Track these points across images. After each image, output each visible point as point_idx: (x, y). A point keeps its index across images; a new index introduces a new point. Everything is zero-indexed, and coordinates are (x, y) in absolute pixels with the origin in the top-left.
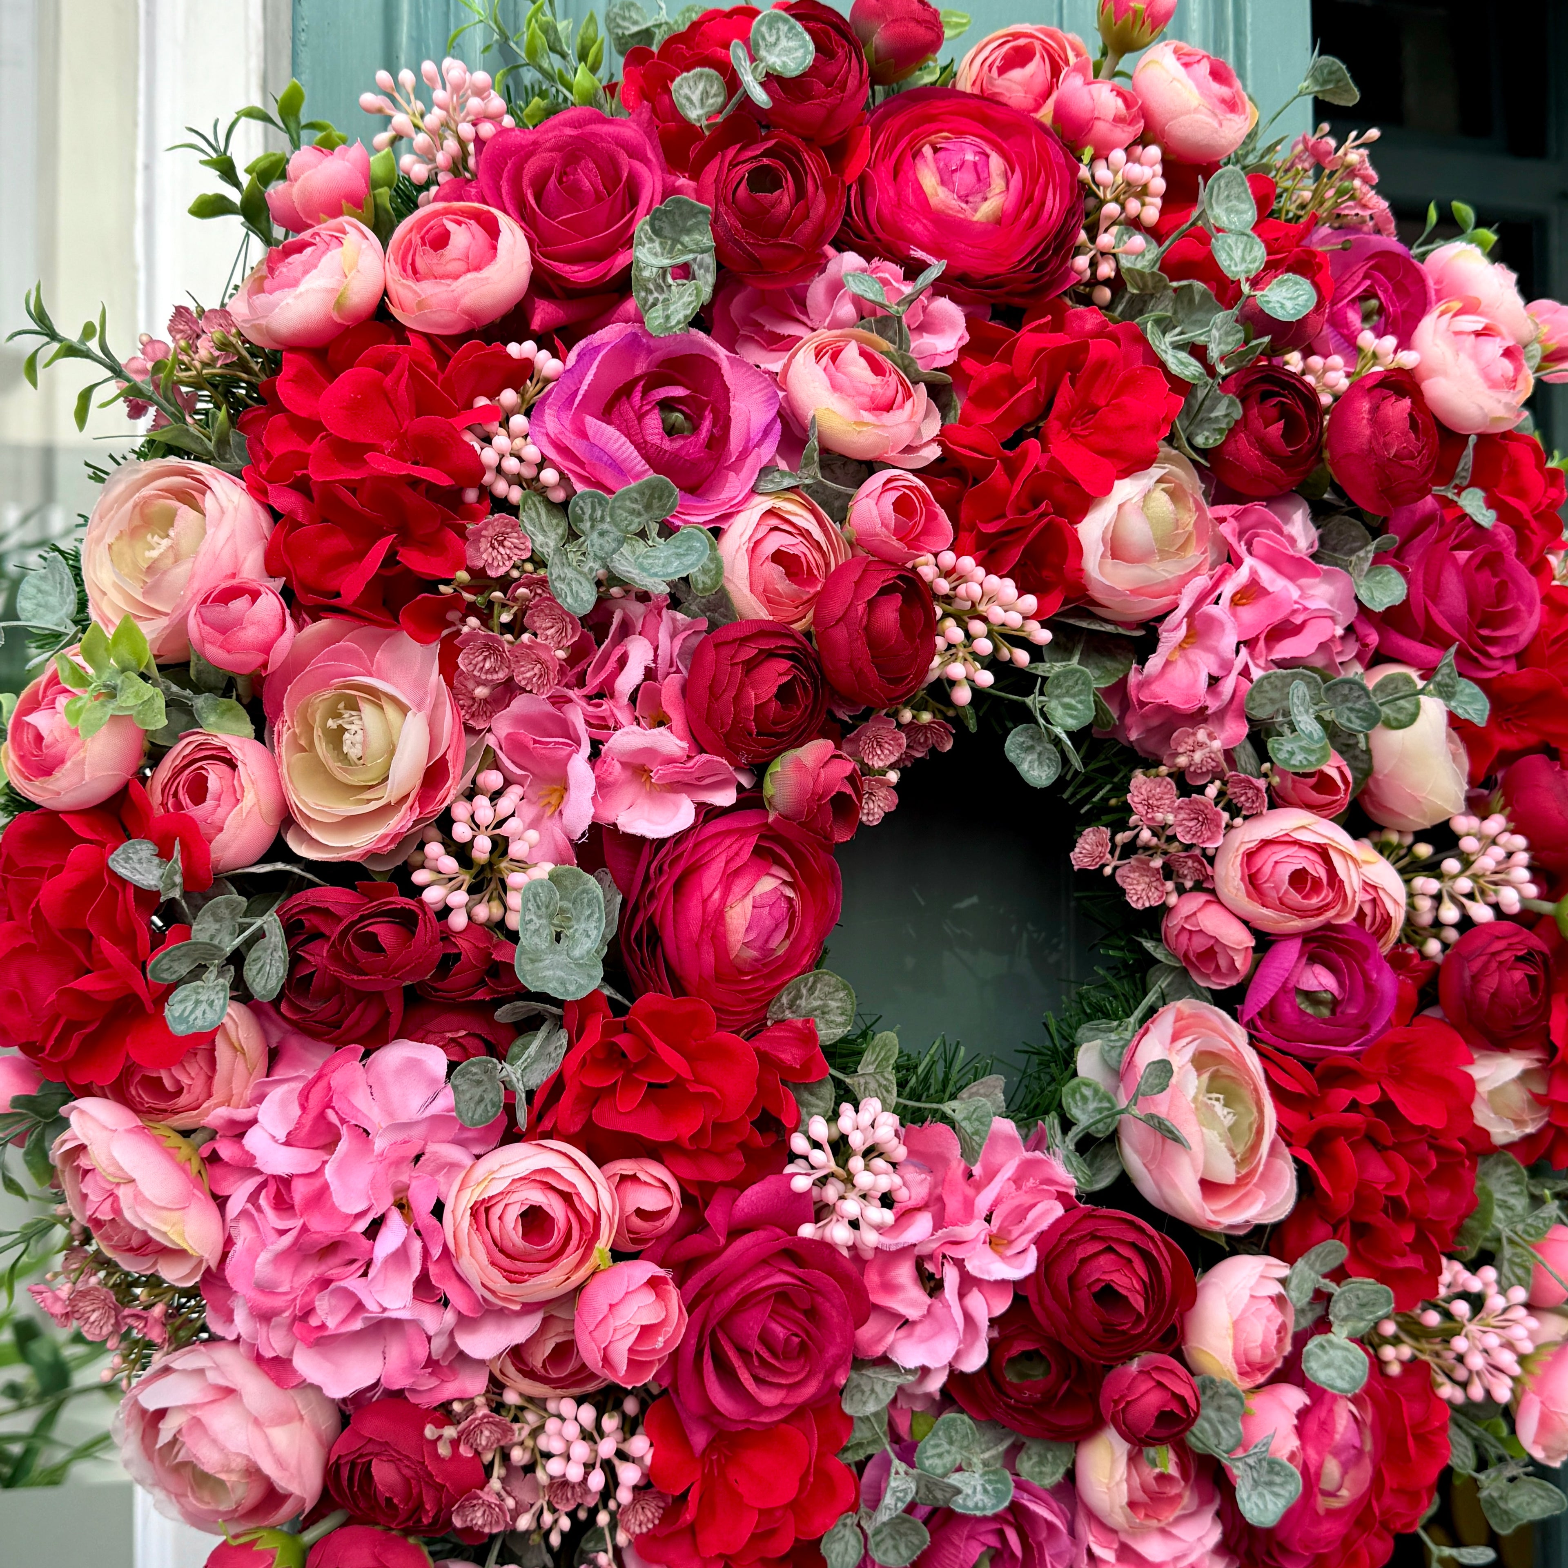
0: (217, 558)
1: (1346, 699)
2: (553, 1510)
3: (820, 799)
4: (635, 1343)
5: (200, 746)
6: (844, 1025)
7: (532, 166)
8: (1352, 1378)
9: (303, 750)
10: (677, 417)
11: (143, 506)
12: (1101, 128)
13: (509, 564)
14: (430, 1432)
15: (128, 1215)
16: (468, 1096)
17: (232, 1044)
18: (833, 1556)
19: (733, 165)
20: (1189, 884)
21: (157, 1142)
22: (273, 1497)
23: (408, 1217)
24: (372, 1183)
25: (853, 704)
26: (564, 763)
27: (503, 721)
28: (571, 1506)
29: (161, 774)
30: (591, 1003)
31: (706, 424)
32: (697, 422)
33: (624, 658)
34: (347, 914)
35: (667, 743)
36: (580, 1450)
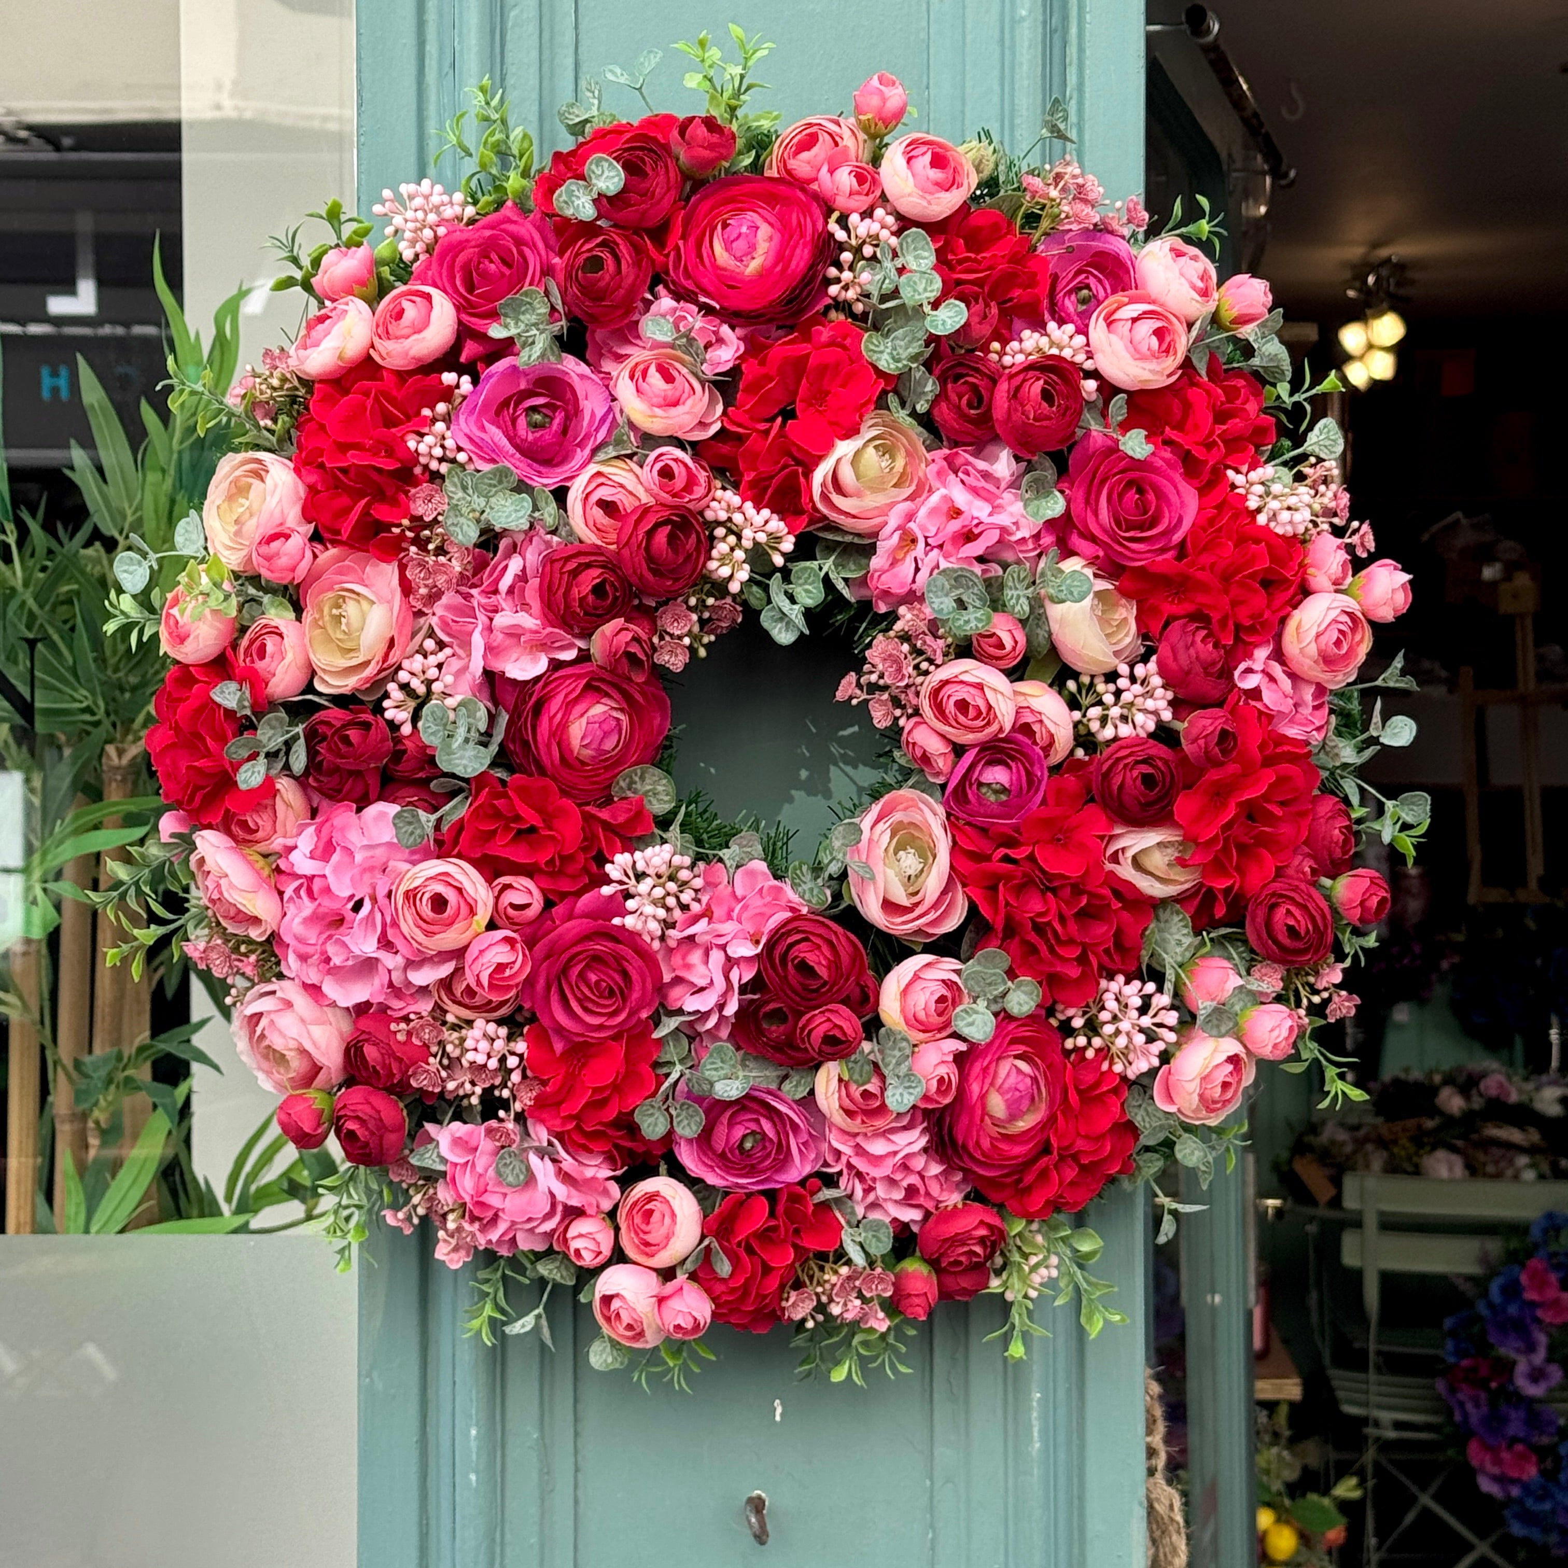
0: (272, 515)
2: (473, 1083)
3: (616, 654)
4: (492, 973)
5: (265, 626)
7: (462, 258)
8: (985, 1032)
9: (319, 627)
10: (537, 417)
11: (236, 481)
12: (841, 201)
13: (435, 514)
14: (393, 1026)
15: (226, 895)
16: (404, 831)
17: (285, 801)
18: (645, 1125)
19: (578, 254)
20: (909, 711)
21: (244, 857)
22: (316, 1069)
23: (374, 900)
24: (352, 879)
25: (651, 595)
26: (470, 634)
27: (439, 608)
28: (487, 1085)
29: (244, 642)
30: (482, 779)
31: (557, 421)
32: (552, 419)
33: (506, 568)
34: (338, 724)
35: (528, 621)
36: (484, 1045)
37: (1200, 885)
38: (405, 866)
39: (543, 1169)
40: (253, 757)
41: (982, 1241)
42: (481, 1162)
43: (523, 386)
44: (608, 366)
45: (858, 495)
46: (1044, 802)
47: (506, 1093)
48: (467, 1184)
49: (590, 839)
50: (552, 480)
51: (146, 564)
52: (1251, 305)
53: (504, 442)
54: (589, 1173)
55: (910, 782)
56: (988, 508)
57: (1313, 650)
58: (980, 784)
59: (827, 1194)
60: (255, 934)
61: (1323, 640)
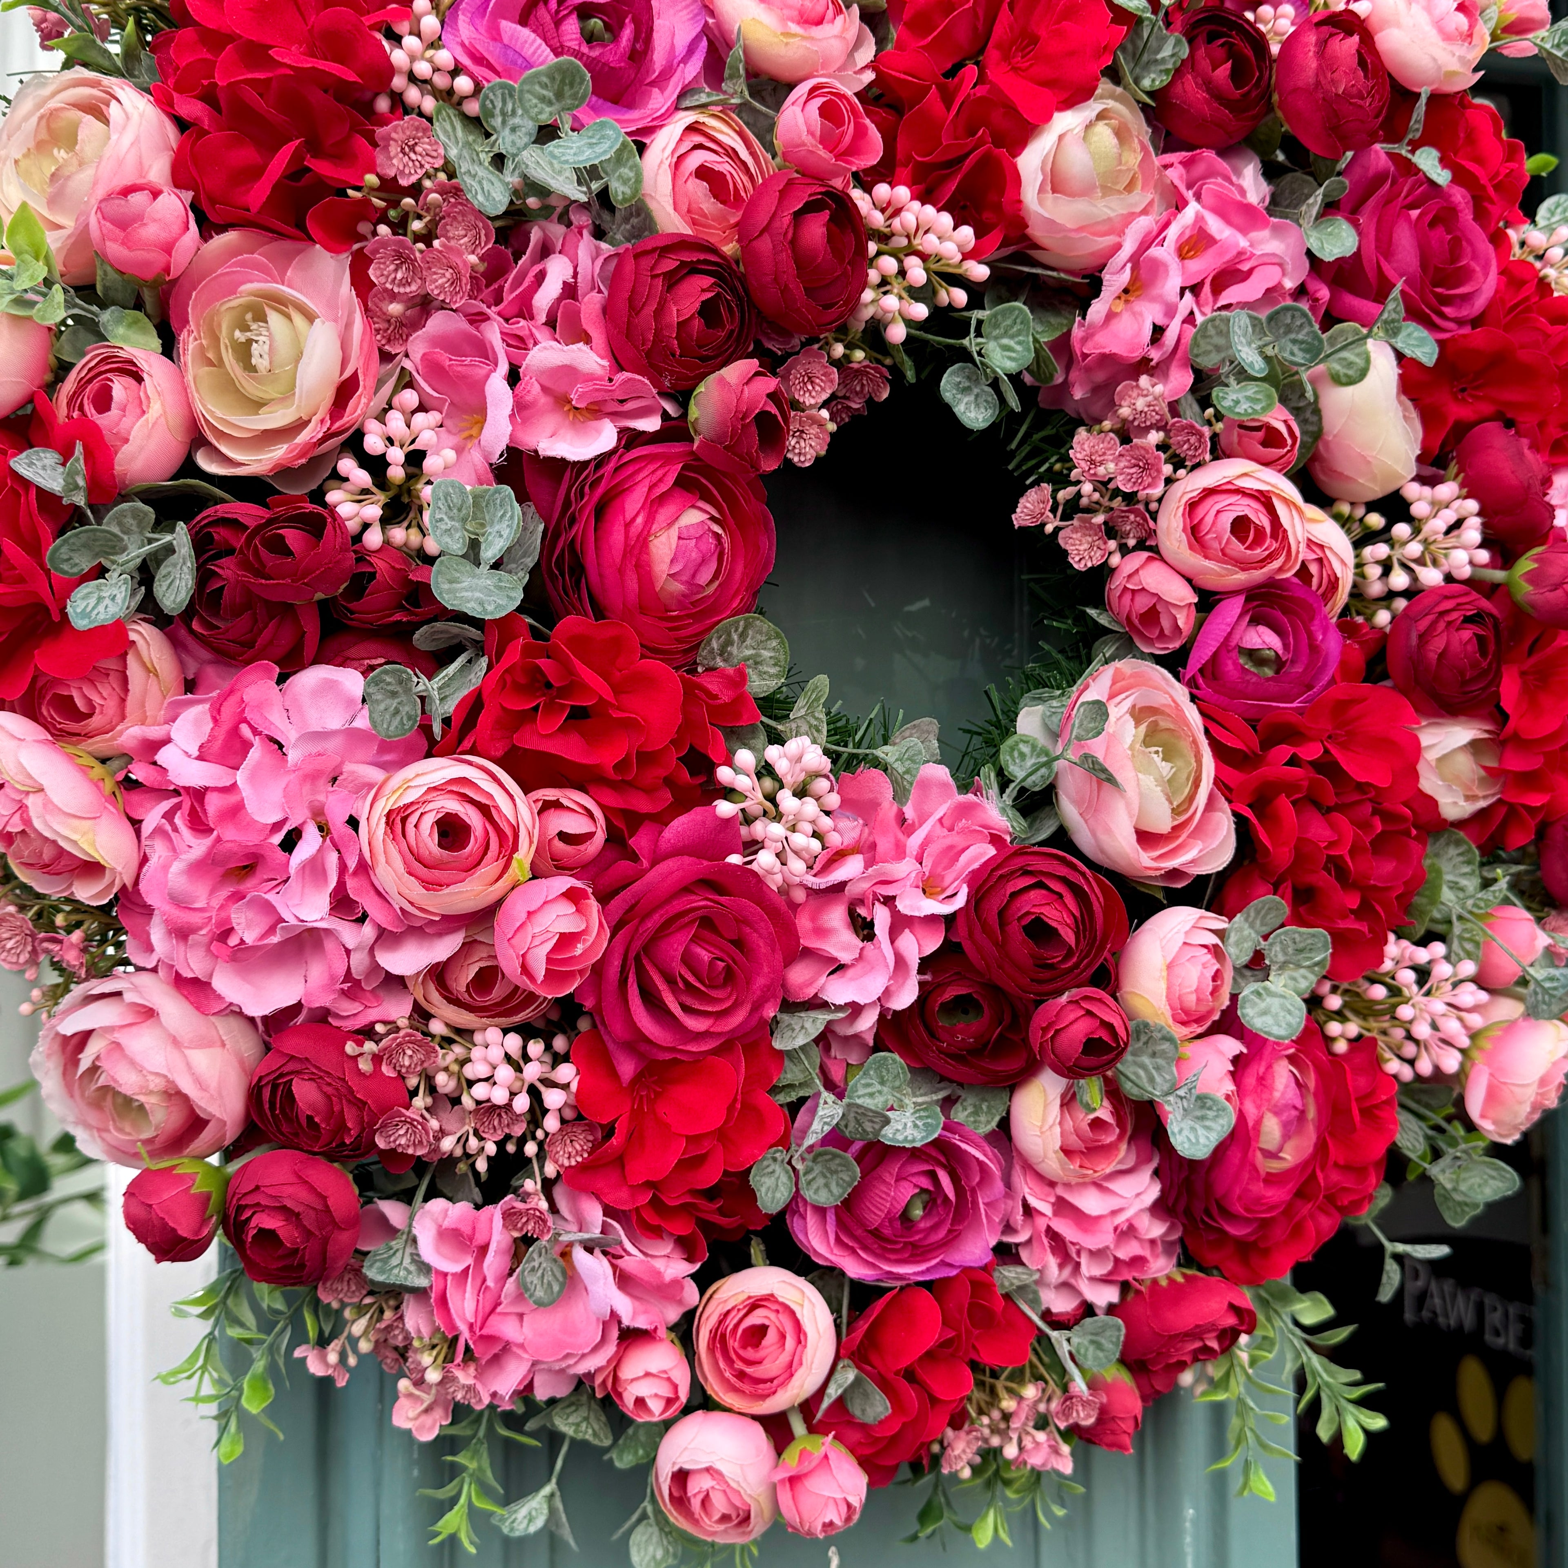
0: (120, 163)
1: (1289, 330)
2: (480, 1136)
3: (743, 419)
4: (554, 950)
5: (106, 360)
6: (777, 676)
8: (1289, 1025)
9: (210, 363)
10: (596, 23)
13: (421, 172)
14: (350, 1048)
15: (37, 824)
16: (382, 707)
17: (144, 664)
18: (763, 1190)
20: (1131, 542)
21: (71, 757)
22: (196, 1123)
23: (324, 829)
24: (283, 793)
26: (483, 383)
27: (419, 343)
28: (499, 1137)
29: (67, 387)
30: (508, 625)
31: (625, 37)
32: (619, 30)
33: (541, 277)
34: (251, 523)
35: (586, 360)
36: (505, 1073)
37: (1502, 802)
38: (377, 773)
39: (592, 1271)
40: (103, 570)
42: (494, 1266)
45: (1084, 195)
46: (1331, 679)
47: (530, 1149)
48: (465, 1305)
60: (88, 893)
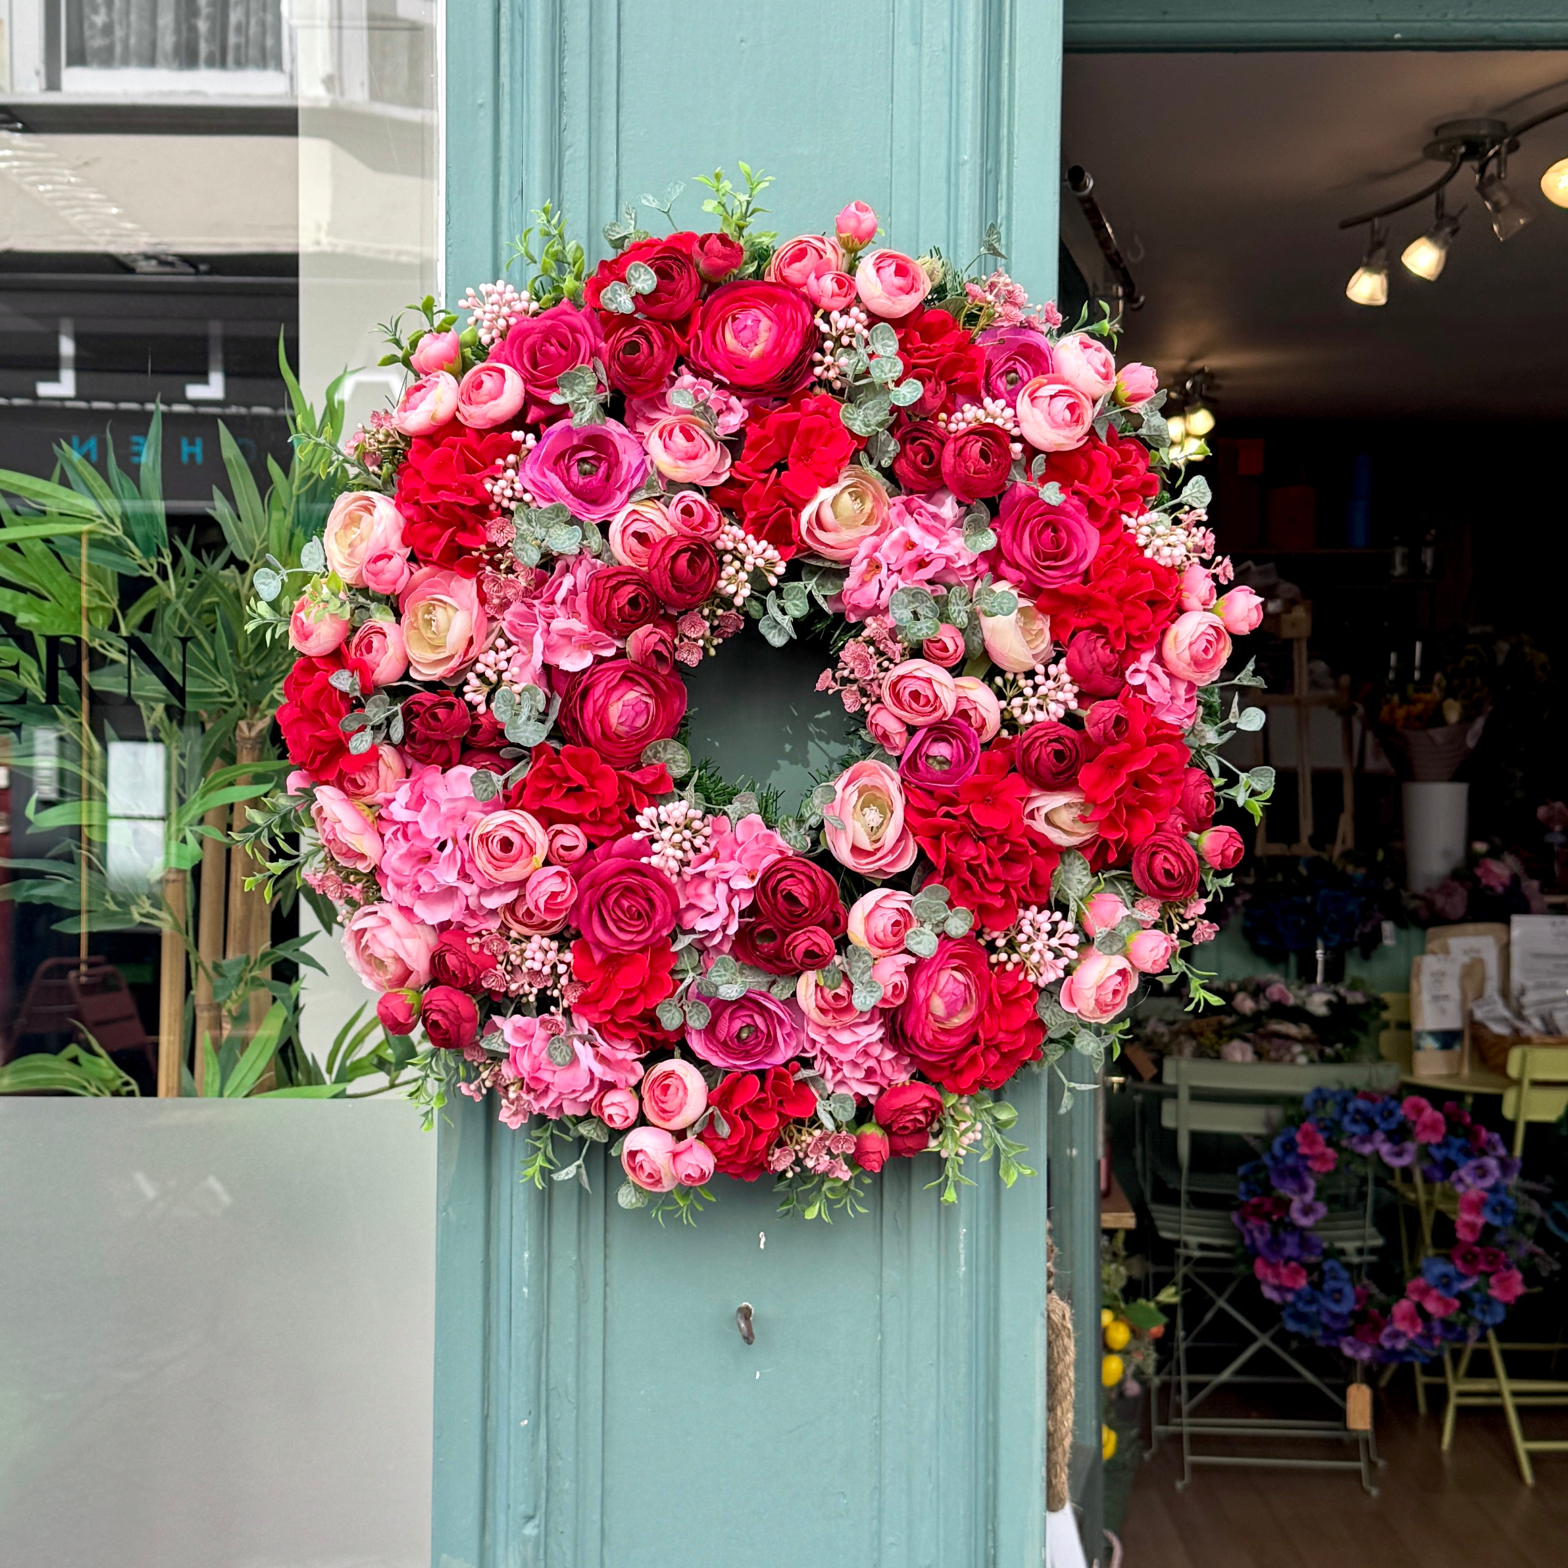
0: (378, 540)
2: (531, 985)
3: (645, 653)
4: (549, 899)
5: (372, 627)
6: (686, 767)
7: (529, 341)
8: (930, 949)
9: (414, 628)
10: (587, 467)
11: (350, 514)
12: (825, 302)
13: (506, 540)
14: (469, 940)
15: (339, 836)
16: (479, 788)
17: (386, 763)
18: (665, 1019)
19: (619, 340)
20: (873, 699)
21: (353, 806)
22: (408, 973)
23: (455, 841)
24: (439, 826)
25: (674, 606)
26: (533, 635)
27: (508, 615)
28: (541, 987)
29: (355, 640)
30: (541, 748)
31: (602, 469)
32: (598, 468)
33: (560, 584)
34: (428, 704)
35: (578, 626)
36: (539, 956)
37: (1098, 836)
38: (480, 816)
39: (585, 1053)
40: (362, 729)
41: (924, 1111)
42: (537, 1045)
43: (575, 442)
44: (641, 427)
45: (836, 530)
46: (977, 771)
47: (556, 993)
48: (525, 1063)
49: (624, 795)
50: (598, 516)
51: (278, 578)
52: (1142, 387)
53: (561, 486)
54: (620, 1055)
55: (873, 755)
56: (936, 543)
57: (1186, 655)
58: (928, 757)
59: (804, 1073)
60: (362, 867)
61: (1195, 647)
